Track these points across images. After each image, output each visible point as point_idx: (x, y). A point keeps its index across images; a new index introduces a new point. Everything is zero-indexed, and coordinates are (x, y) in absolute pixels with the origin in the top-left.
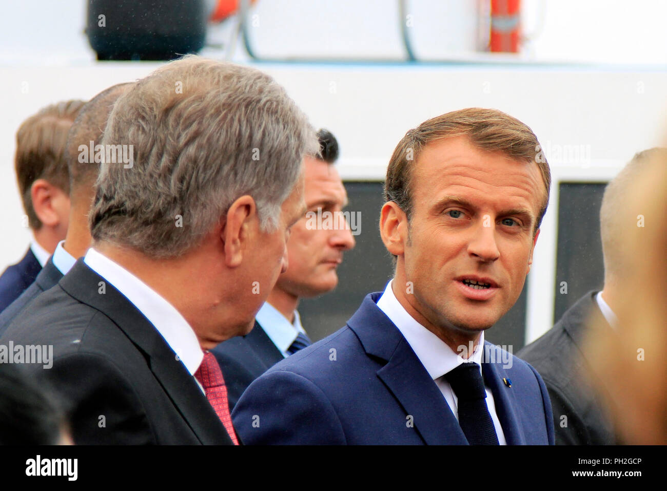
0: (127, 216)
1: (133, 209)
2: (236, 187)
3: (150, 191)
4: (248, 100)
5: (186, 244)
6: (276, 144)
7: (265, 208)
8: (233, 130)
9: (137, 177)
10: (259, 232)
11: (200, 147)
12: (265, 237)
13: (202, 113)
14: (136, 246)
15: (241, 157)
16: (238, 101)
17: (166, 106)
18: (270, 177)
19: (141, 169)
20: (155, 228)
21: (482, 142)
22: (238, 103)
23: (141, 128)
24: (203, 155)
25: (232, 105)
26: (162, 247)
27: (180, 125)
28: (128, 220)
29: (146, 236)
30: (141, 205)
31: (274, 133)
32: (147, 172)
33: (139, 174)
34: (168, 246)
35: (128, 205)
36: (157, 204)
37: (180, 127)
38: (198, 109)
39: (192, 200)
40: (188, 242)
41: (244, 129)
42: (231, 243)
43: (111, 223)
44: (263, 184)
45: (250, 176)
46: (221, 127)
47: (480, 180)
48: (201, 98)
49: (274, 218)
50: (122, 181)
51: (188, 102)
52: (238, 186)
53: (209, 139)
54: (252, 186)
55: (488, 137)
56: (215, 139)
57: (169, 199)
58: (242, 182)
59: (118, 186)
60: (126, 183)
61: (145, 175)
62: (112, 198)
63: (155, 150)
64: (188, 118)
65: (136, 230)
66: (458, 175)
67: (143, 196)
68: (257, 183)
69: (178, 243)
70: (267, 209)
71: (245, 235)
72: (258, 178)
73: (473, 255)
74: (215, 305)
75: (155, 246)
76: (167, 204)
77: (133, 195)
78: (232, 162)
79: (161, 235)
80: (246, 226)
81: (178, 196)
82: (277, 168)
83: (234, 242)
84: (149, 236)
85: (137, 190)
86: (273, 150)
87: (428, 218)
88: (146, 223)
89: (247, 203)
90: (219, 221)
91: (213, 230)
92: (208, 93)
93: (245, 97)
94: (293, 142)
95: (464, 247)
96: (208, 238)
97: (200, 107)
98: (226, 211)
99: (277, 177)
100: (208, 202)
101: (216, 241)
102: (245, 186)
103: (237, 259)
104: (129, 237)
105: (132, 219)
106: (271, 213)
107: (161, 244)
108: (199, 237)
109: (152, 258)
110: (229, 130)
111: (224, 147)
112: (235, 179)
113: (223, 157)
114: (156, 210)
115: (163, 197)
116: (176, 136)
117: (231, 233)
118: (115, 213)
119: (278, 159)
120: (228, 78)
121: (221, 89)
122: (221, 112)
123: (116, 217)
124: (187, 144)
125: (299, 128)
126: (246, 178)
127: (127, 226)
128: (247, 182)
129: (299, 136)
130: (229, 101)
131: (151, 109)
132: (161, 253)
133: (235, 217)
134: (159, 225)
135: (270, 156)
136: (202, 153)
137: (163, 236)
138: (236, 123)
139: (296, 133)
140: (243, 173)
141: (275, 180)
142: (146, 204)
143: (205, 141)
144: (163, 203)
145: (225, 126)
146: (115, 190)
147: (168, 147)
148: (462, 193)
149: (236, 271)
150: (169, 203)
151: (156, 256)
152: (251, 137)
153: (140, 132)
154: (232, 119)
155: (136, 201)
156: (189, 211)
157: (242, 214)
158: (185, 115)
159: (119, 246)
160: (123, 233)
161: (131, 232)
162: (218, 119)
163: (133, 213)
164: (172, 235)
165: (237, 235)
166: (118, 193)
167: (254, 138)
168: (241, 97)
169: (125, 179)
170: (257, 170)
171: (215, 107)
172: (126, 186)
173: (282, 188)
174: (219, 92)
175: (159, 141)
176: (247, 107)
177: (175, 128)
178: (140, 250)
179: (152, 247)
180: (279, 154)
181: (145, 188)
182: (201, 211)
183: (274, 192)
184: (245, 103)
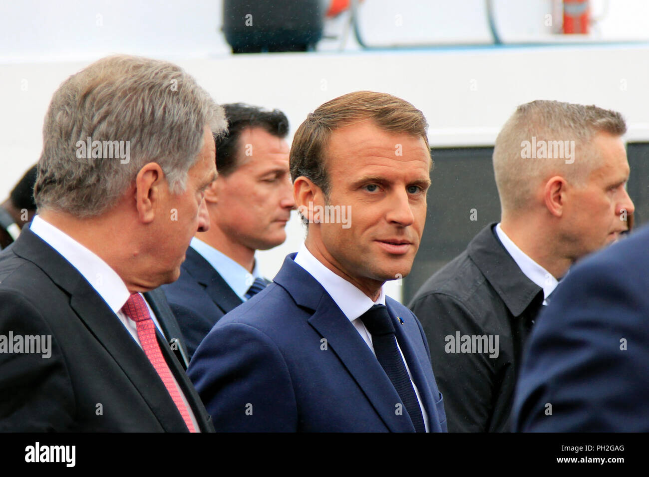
0: (56, 184)
1: (60, 178)
2: (143, 156)
3: (72, 162)
4: (153, 84)
5: (104, 205)
6: (176, 119)
7: (172, 174)
8: (138, 108)
9: (63, 152)
10: (168, 193)
11: (110, 124)
12: (175, 199)
13: (112, 95)
14: (63, 208)
15: (146, 130)
16: (143, 85)
17: (85, 92)
18: (173, 147)
19: (65, 145)
20: (77, 193)
21: (389, 126)
22: (142, 87)
23: (65, 112)
24: (113, 130)
25: (138, 88)
26: (84, 208)
27: (95, 106)
28: (58, 187)
29: (71, 199)
30: (66, 175)
31: (174, 110)
32: (70, 147)
33: (65, 149)
34: (90, 207)
35: (57, 176)
36: (78, 173)
37: (94, 109)
38: (108, 93)
39: (106, 169)
40: (105, 203)
41: (146, 107)
42: (142, 202)
43: (46, 192)
44: (167, 153)
45: (155, 146)
46: (128, 106)
47: (391, 158)
48: (111, 84)
49: (181, 182)
50: (53, 157)
51: (101, 88)
52: (144, 156)
53: (117, 117)
54: (156, 155)
55: (394, 122)
56: (123, 116)
57: (87, 168)
58: (148, 151)
59: (50, 160)
60: (55, 157)
61: (68, 150)
62: (46, 171)
63: (75, 129)
64: (100, 101)
65: (63, 195)
66: (373, 156)
67: (67, 167)
68: (161, 152)
69: (97, 204)
70: (174, 174)
71: (155, 196)
72: (161, 148)
73: (393, 222)
74: (135, 255)
75: (79, 208)
76: (86, 172)
77: (60, 167)
78: (137, 135)
79: (82, 198)
80: (155, 189)
81: (94, 165)
82: (179, 140)
83: (144, 202)
84: (73, 200)
85: (63, 162)
86: (174, 124)
87: (347, 193)
88: (70, 189)
89: (154, 168)
90: (130, 184)
91: (126, 192)
92: (117, 80)
93: (149, 83)
94: (193, 118)
95: (383, 216)
96: (123, 200)
97: (110, 91)
98: (136, 176)
99: (179, 147)
100: (120, 169)
101: (130, 202)
102: (151, 155)
103: (149, 216)
104: (58, 201)
105: (60, 186)
106: (178, 177)
107: (83, 205)
108: (115, 198)
109: (77, 216)
110: (134, 108)
111: (131, 122)
112: (142, 149)
113: (130, 132)
114: (78, 177)
115: (82, 167)
116: (90, 117)
117: (142, 194)
118: (48, 183)
119: (180, 131)
120: (137, 67)
121: (129, 76)
122: (127, 95)
123: (49, 186)
124: (100, 122)
125: (199, 106)
126: (151, 148)
127: (56, 192)
128: (152, 152)
129: (199, 113)
130: (135, 85)
131: (74, 96)
132: (85, 213)
133: (143, 180)
134: (80, 190)
135: (172, 129)
136: (112, 129)
137: (84, 199)
138: (140, 103)
139: (196, 111)
140: (148, 145)
141: (178, 149)
142: (70, 173)
143: (114, 118)
144: (83, 172)
145: (131, 106)
146: (48, 164)
147: (85, 125)
148: (378, 172)
149: (150, 227)
150: (87, 171)
151: (80, 216)
152: (153, 113)
153: (65, 115)
154: (137, 100)
155: (62, 171)
156: (104, 177)
157: (150, 179)
158: (97, 99)
159: (52, 209)
160: (54, 198)
161: (59, 198)
162: (124, 101)
163: (61, 181)
164: (92, 197)
165: (146, 196)
166: (50, 166)
167: (156, 114)
168: (145, 82)
169: (55, 155)
170: (160, 142)
171: (122, 90)
172: (56, 160)
173: (186, 157)
174: (126, 78)
175: (78, 120)
176: (150, 89)
177: (90, 110)
178: (67, 211)
179: (76, 208)
180: (180, 128)
181: (68, 161)
182: (114, 177)
183: (178, 160)
184: (149, 87)
